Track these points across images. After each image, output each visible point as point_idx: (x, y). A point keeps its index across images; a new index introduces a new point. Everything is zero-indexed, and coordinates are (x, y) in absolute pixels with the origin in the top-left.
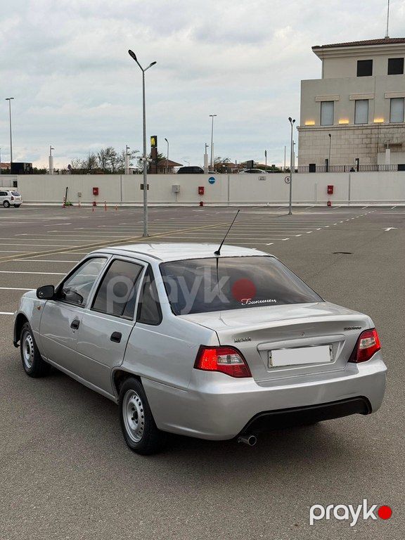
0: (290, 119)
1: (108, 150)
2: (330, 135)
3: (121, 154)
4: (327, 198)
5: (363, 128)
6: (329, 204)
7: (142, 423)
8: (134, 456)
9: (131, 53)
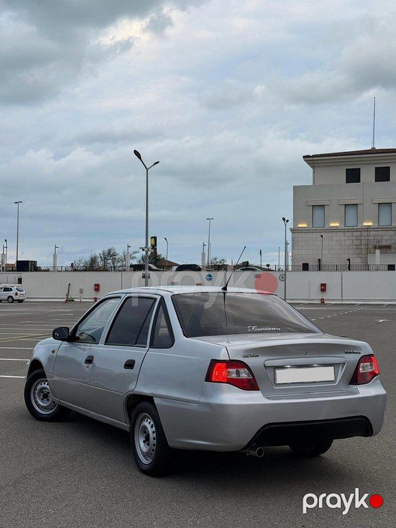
0: (284, 219)
1: (110, 251)
2: (322, 236)
3: (122, 254)
4: (320, 296)
5: (353, 230)
6: (322, 300)
7: (154, 445)
8: (145, 477)
9: (136, 153)
